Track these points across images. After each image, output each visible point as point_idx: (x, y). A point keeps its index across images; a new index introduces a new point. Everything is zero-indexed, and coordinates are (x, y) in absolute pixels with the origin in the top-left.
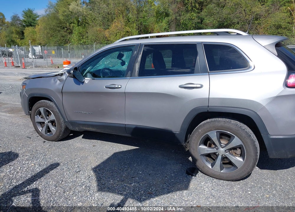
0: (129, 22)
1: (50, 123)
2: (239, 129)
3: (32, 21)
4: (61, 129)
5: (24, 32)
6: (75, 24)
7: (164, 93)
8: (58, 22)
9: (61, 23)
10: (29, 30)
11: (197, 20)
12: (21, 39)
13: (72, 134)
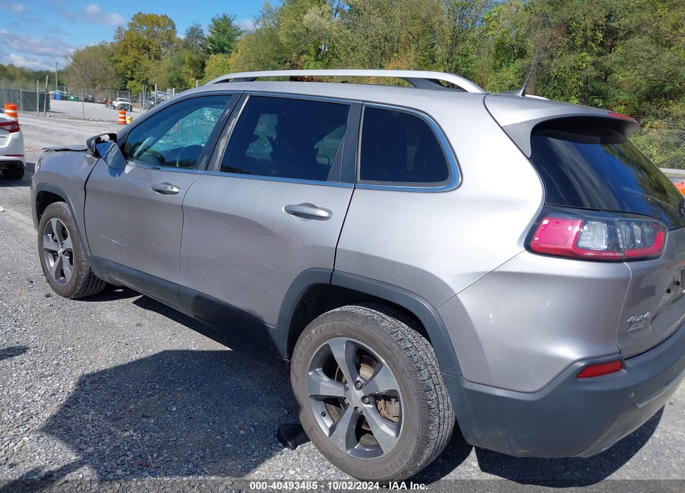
0: (435, 62)
1: (67, 255)
2: (394, 345)
3: (227, 42)
4: (80, 273)
5: (206, 63)
6: (309, 54)
7: (249, 218)
8: (277, 49)
9: (281, 49)
10: (216, 60)
11: (591, 72)
12: (198, 78)
13: (122, 290)
